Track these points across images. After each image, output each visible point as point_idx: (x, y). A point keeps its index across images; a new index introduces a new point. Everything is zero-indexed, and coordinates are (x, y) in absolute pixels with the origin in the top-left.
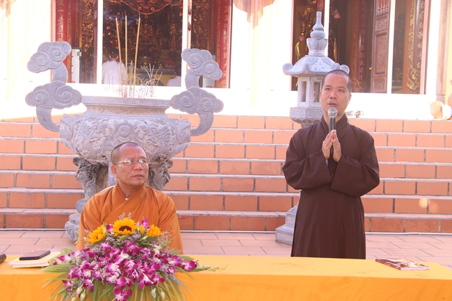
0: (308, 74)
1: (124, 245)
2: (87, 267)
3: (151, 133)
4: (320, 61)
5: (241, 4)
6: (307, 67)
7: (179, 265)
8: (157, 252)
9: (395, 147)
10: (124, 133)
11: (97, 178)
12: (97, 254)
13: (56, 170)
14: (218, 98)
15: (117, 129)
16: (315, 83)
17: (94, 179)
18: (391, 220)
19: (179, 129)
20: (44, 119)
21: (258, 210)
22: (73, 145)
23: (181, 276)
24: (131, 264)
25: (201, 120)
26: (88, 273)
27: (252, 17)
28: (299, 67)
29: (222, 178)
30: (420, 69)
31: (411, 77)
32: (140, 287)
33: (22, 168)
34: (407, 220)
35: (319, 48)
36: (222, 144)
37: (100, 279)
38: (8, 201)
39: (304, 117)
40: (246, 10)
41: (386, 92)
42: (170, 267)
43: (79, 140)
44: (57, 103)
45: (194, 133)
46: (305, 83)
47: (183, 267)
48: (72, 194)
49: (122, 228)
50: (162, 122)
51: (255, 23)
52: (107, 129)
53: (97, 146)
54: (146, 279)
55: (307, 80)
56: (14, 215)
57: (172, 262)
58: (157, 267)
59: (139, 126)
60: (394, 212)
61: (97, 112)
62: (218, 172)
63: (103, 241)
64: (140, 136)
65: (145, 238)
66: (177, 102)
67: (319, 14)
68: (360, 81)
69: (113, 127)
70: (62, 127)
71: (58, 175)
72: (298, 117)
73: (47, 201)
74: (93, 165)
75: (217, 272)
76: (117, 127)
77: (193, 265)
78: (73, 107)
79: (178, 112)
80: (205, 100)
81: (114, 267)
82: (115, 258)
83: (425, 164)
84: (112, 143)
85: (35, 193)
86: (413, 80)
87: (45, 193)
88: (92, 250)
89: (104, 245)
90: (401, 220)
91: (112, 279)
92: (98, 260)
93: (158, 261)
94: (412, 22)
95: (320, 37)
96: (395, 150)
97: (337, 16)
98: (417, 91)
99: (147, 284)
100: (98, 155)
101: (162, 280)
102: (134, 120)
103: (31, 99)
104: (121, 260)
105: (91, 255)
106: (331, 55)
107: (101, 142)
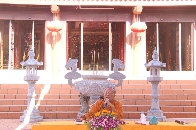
0: (153, 66)
1: (105, 117)
2: (95, 123)
3: (103, 86)
4: (157, 62)
5: (129, 43)
6: (152, 64)
7: (120, 123)
8: (114, 119)
9: (184, 90)
10: (95, 86)
11: (86, 101)
12: (98, 119)
13: (70, 99)
14: (124, 74)
15: (93, 85)
16: (155, 69)
17: (85, 101)
18: (183, 114)
19: (112, 85)
20: (70, 82)
21: (138, 111)
22: (79, 91)
23: (121, 126)
24: (108, 122)
25: (119, 82)
26: (96, 124)
27: (132, 47)
28: (150, 64)
29: (125, 101)
30: (191, 62)
31: (188, 65)
32: (111, 128)
33: (60, 99)
34: (189, 114)
35: (156, 58)
36: (124, 89)
37: (100, 126)
38: (57, 109)
39: (152, 80)
40: (130, 45)
41: (179, 71)
42: (118, 123)
43: (81, 89)
44: (74, 78)
45: (117, 86)
46: (152, 69)
47: (121, 123)
48: (77, 106)
49: (104, 112)
50: (107, 83)
51: (134, 49)
52: (90, 85)
53: (87, 91)
54: (112, 126)
55: (153, 68)
56: (59, 113)
57: (118, 122)
58: (115, 123)
59: (100, 84)
60: (184, 111)
61: (86, 80)
62: (123, 99)
63: (100, 116)
64: (100, 87)
65: (111, 115)
66: (111, 76)
67: (155, 47)
68: (170, 66)
69: (92, 85)
70: (76, 85)
71: (71, 101)
72: (150, 80)
73: (69, 109)
74: (85, 97)
75: (131, 125)
76: (93, 84)
77: (124, 123)
78: (79, 79)
79: (111, 79)
80: (120, 75)
81: (103, 123)
82: (103, 121)
83: (194, 95)
84: (92, 90)
85: (65, 106)
86: (189, 66)
87: (68, 106)
88: (97, 119)
89: (100, 117)
90: (187, 114)
91: (103, 126)
92: (98, 121)
93: (115, 121)
94: (188, 46)
95: (156, 55)
96: (183, 90)
97: (161, 44)
98: (191, 70)
99: (113, 127)
100: (87, 93)
101: (116, 126)
102: (98, 82)
103: (66, 77)
104: (105, 121)
105: (96, 120)
106: (160, 60)
107: (88, 89)
